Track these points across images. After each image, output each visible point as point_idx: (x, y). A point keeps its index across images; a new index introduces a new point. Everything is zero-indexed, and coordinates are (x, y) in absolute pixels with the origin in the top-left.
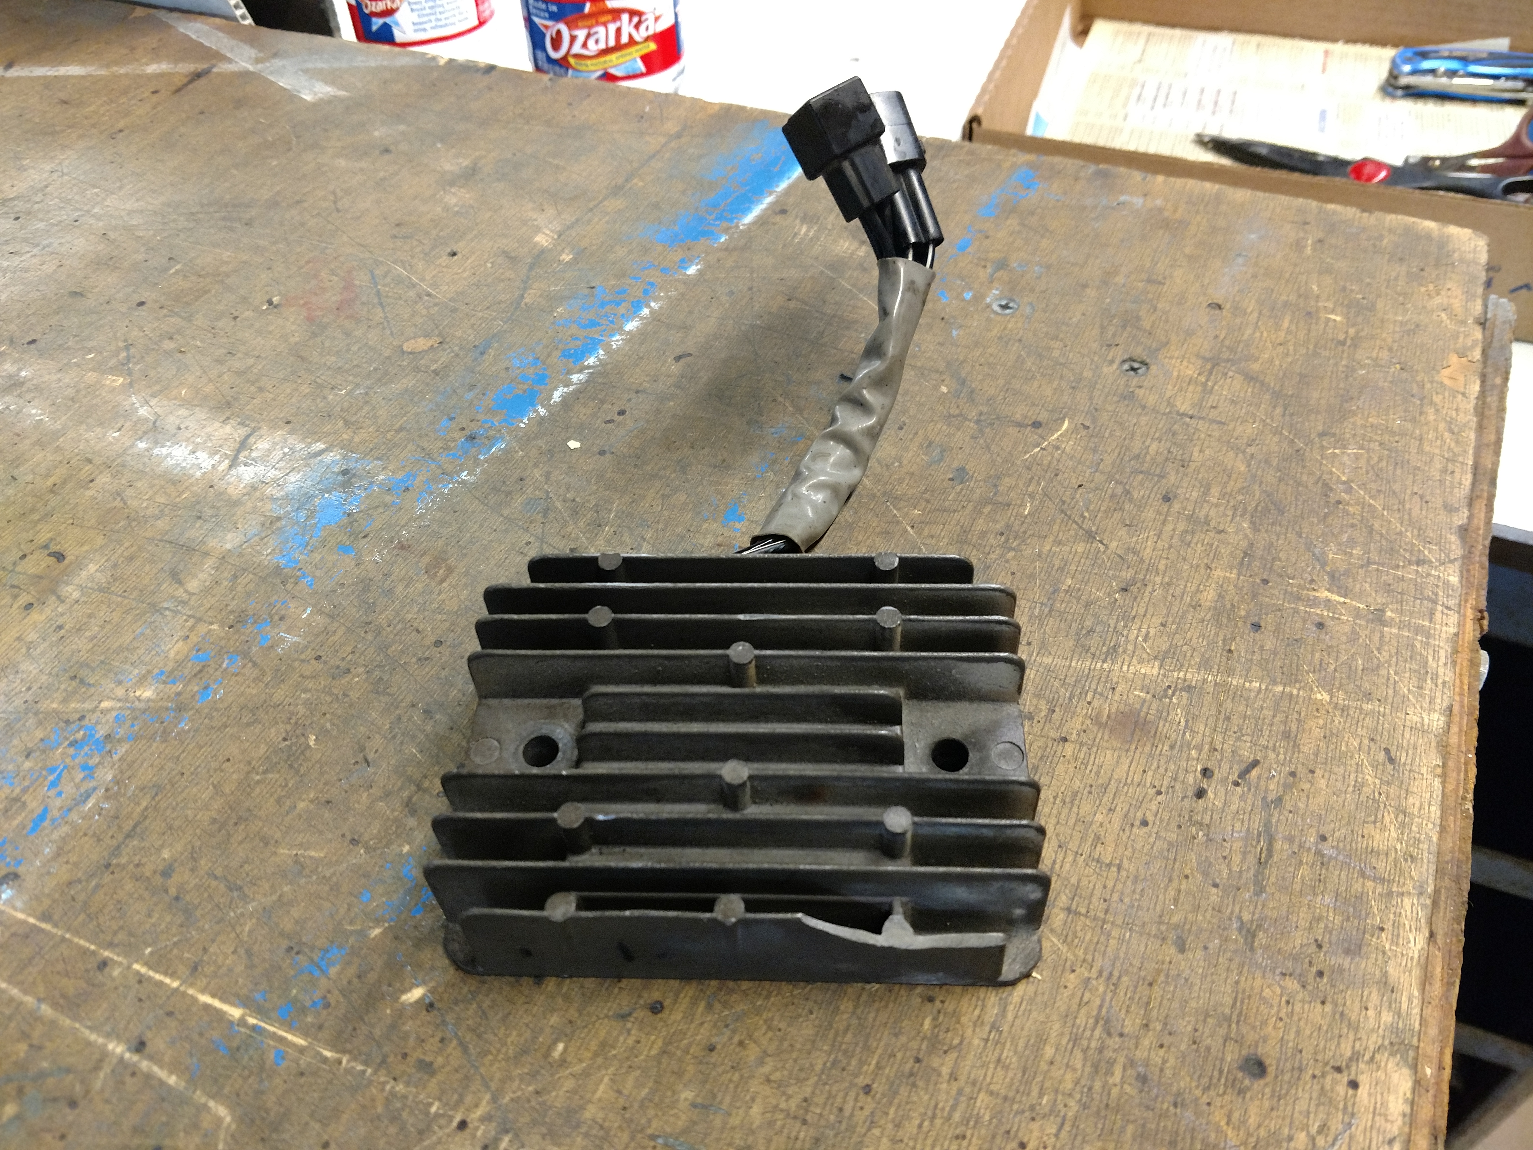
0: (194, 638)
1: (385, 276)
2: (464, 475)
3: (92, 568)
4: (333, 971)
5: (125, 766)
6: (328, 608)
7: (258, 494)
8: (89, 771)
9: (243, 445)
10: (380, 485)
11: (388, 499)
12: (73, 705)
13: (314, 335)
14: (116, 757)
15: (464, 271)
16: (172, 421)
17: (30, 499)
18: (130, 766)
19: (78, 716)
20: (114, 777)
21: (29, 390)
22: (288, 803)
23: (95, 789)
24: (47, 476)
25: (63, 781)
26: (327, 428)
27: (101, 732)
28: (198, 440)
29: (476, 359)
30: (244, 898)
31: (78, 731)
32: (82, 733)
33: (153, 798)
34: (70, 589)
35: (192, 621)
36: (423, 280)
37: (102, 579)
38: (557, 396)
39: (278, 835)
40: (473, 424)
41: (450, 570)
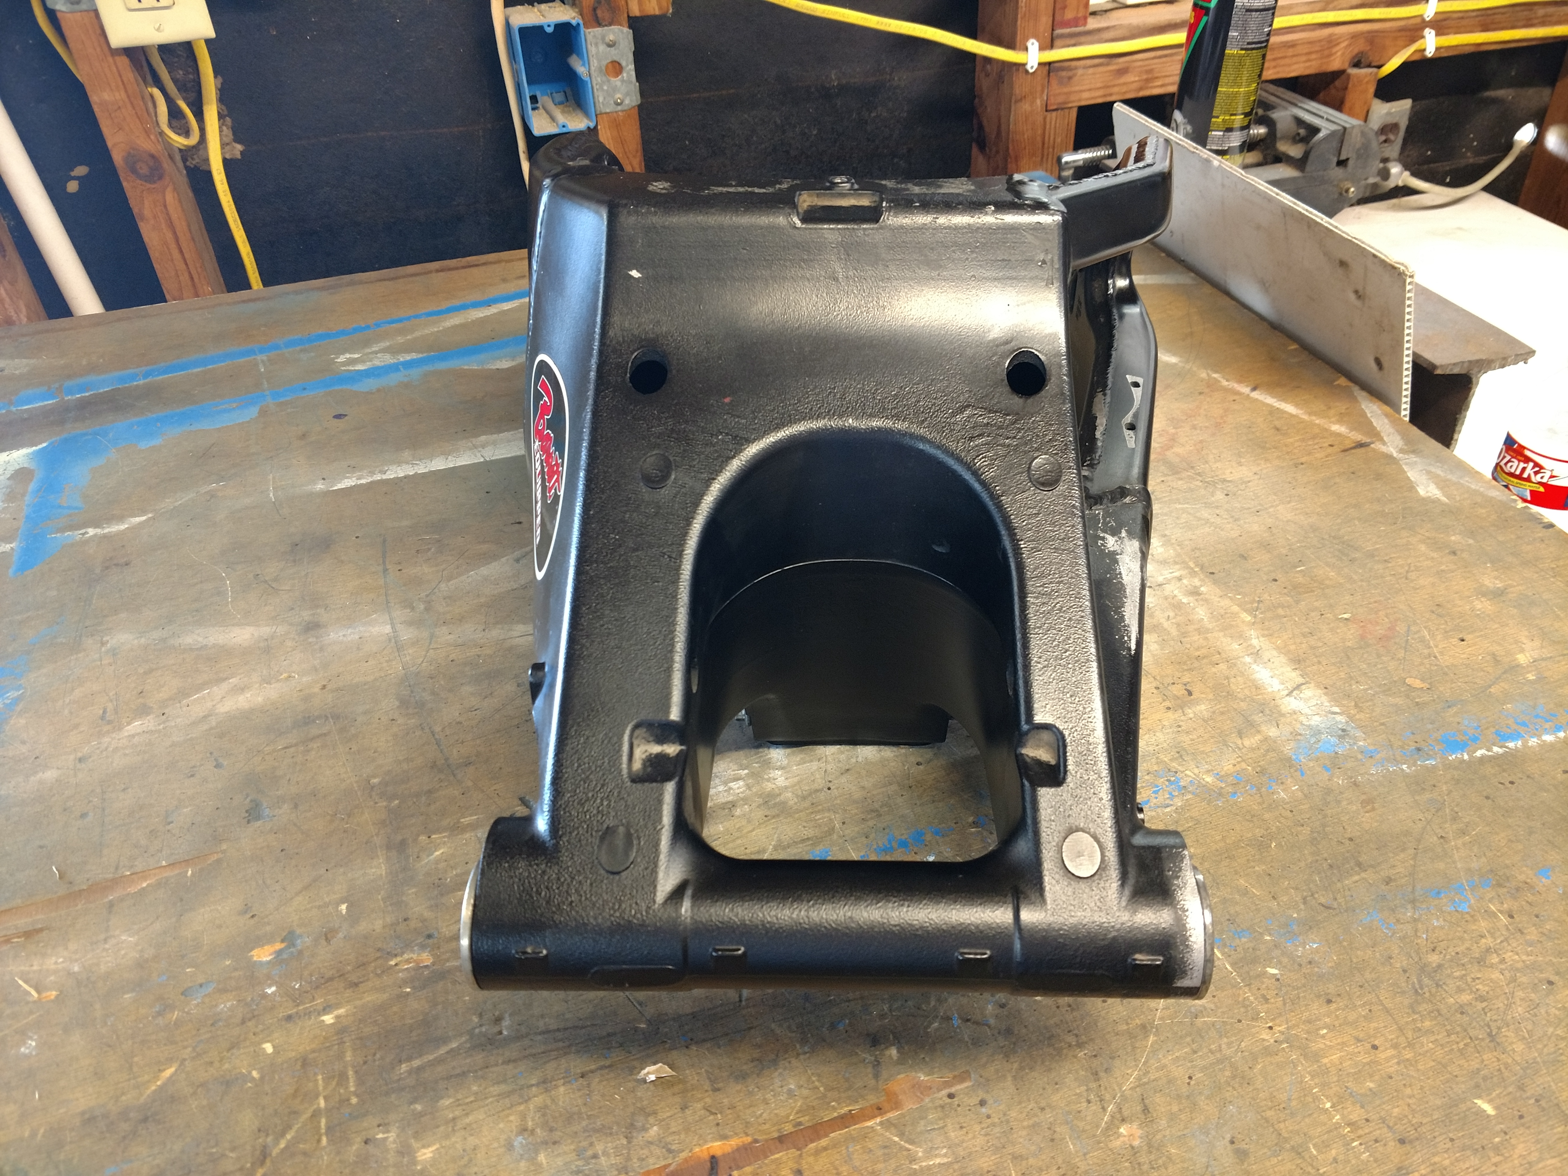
0: (1238, 768)
1: (1416, 633)
2: (1404, 767)
3: (1203, 707)
4: (1244, 940)
5: (1188, 804)
6: (1306, 792)
7: (1295, 716)
8: (1172, 797)
9: (1298, 687)
10: (1358, 747)
11: (1360, 756)
12: (1175, 764)
13: (1361, 648)
14: (1185, 798)
15: (1464, 653)
16: (1266, 655)
17: (1185, 657)
18: (1190, 805)
19: (1175, 770)
20: (1182, 805)
21: (1202, 599)
22: (1252, 864)
24: (1198, 649)
26: (1345, 702)
27: (1182, 784)
28: (1277, 672)
29: (1444, 708)
30: (1218, 888)
32: (1174, 778)
34: (1190, 711)
35: (1239, 759)
36: (1437, 646)
37: (1206, 715)
38: (1479, 753)
39: (1242, 874)
40: (1422, 743)
41: (1373, 809)
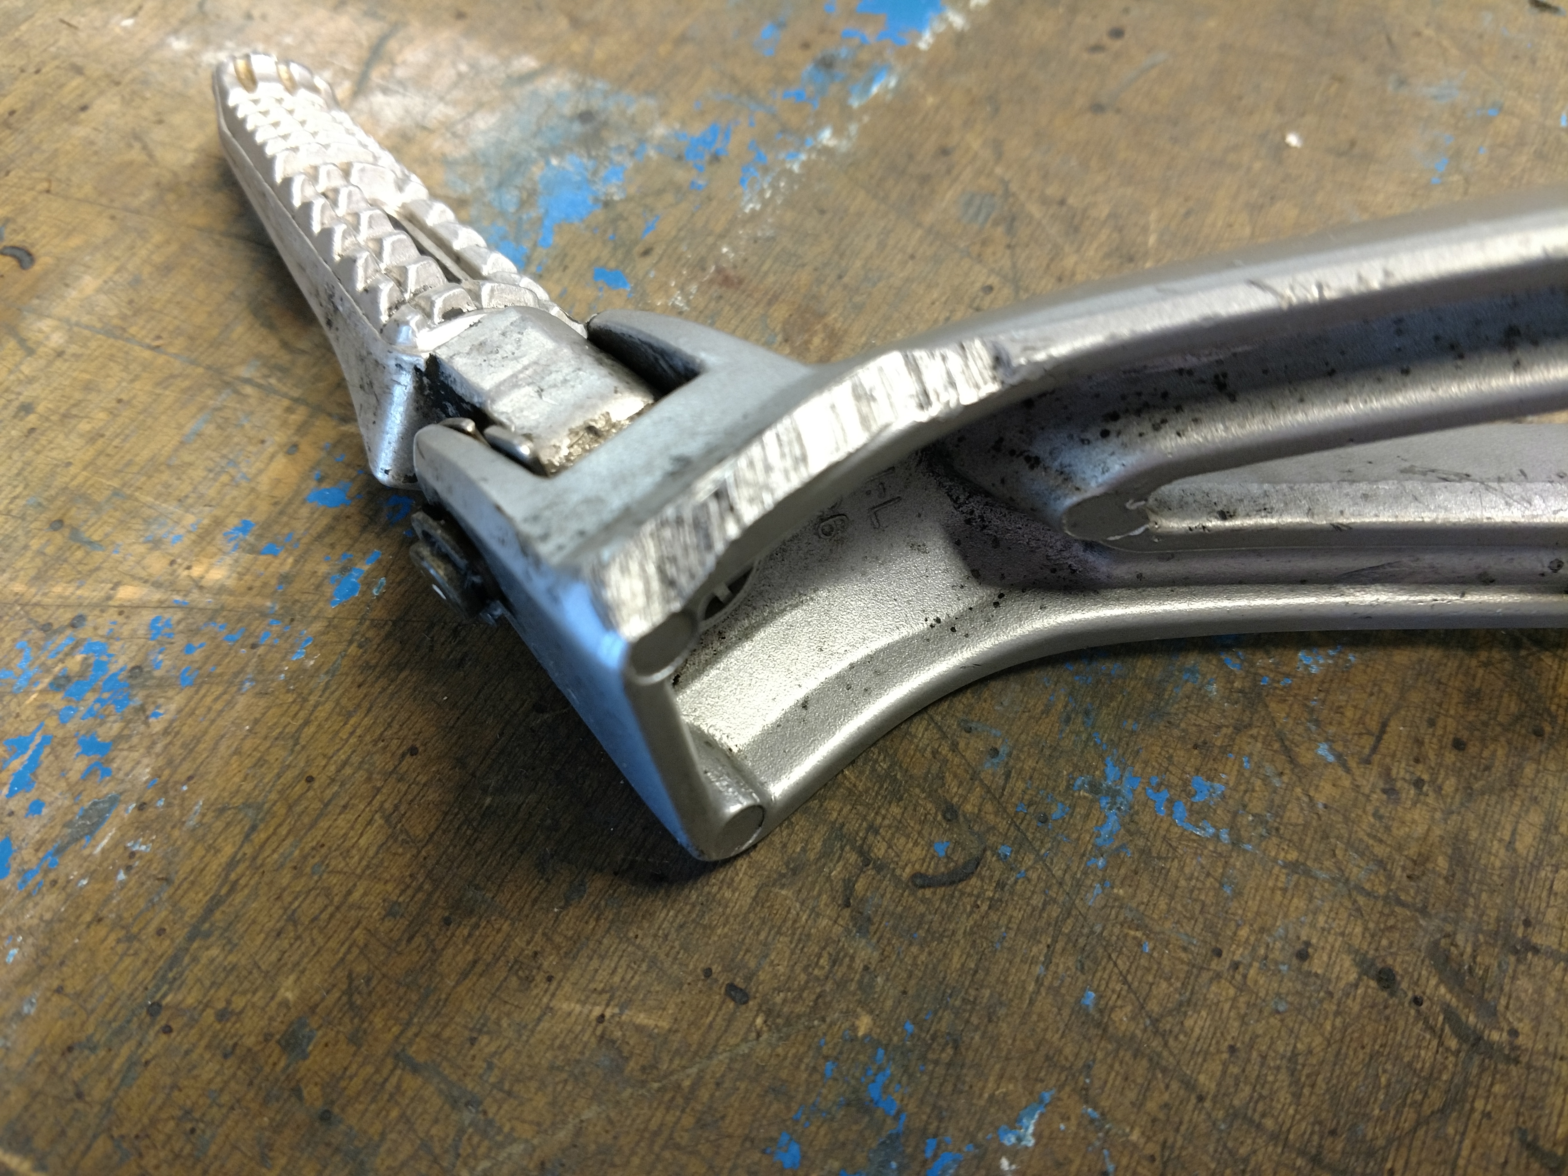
0: (308, 452)
2: (826, 138)
3: (89, 283)
5: (176, 750)
8: (100, 755)
9: (377, 53)
10: (661, 147)
11: (681, 175)
12: (58, 589)
16: (234, 3)
18: (190, 748)
19: (68, 616)
20: (156, 774)
23: (114, 801)
25: (43, 776)
26: (537, 30)
28: (288, 40)
31: (70, 654)
32: (79, 657)
33: (247, 837)
37: (110, 307)
40: (824, 39)
